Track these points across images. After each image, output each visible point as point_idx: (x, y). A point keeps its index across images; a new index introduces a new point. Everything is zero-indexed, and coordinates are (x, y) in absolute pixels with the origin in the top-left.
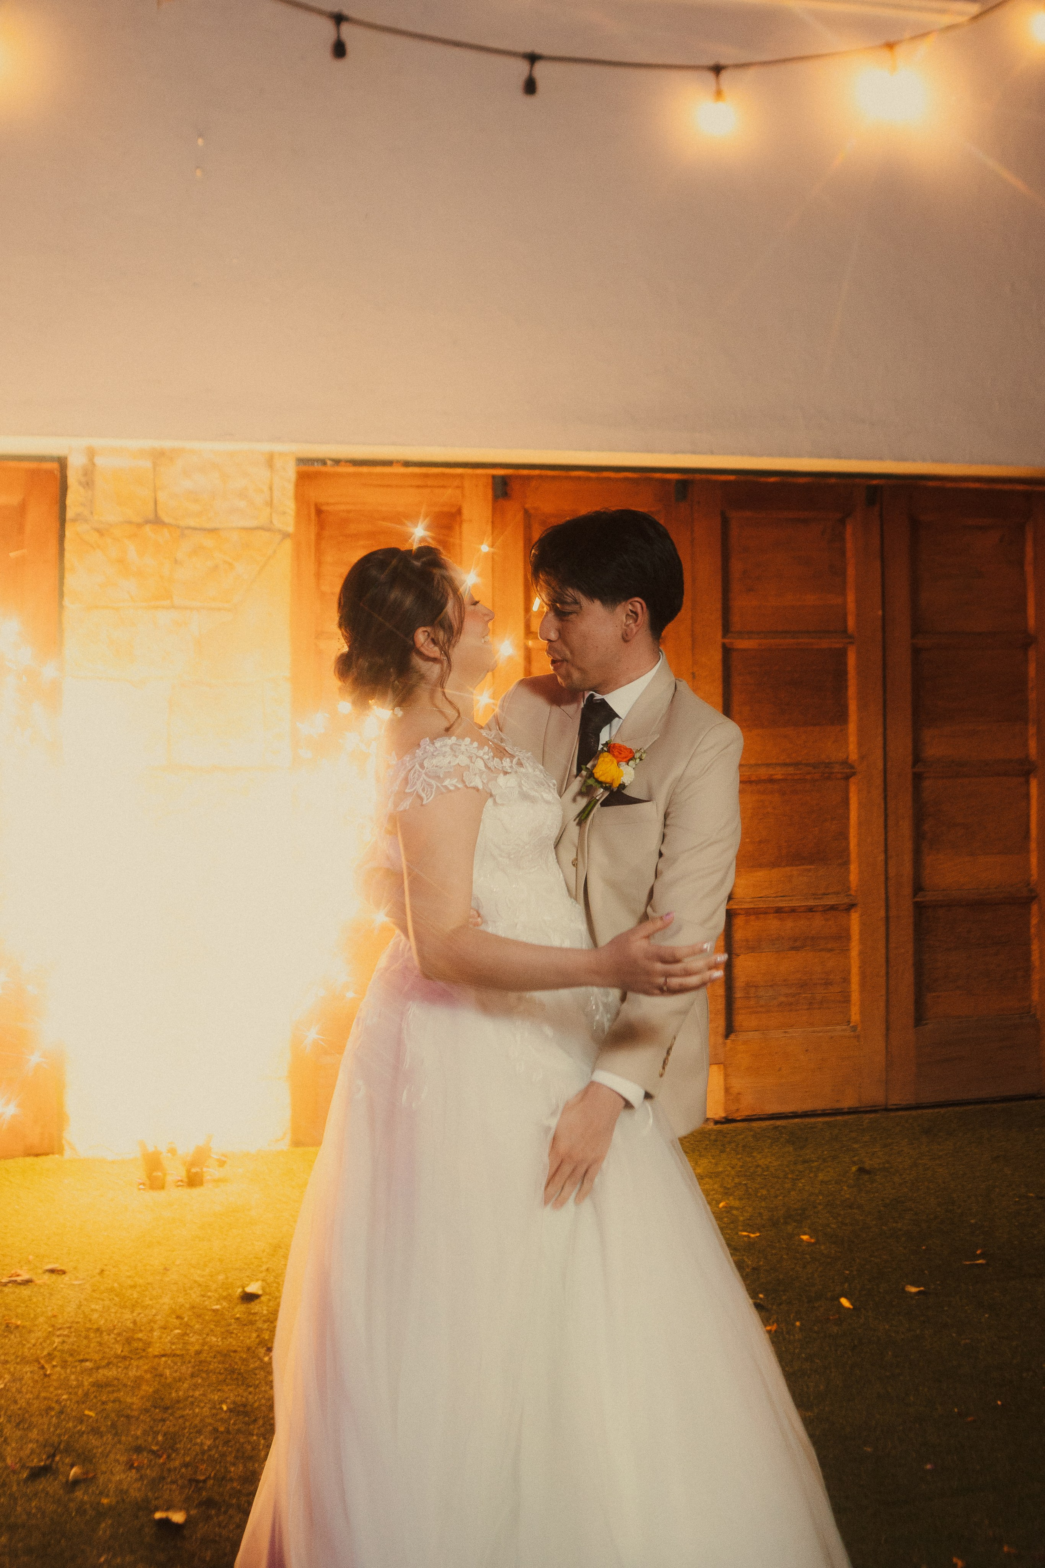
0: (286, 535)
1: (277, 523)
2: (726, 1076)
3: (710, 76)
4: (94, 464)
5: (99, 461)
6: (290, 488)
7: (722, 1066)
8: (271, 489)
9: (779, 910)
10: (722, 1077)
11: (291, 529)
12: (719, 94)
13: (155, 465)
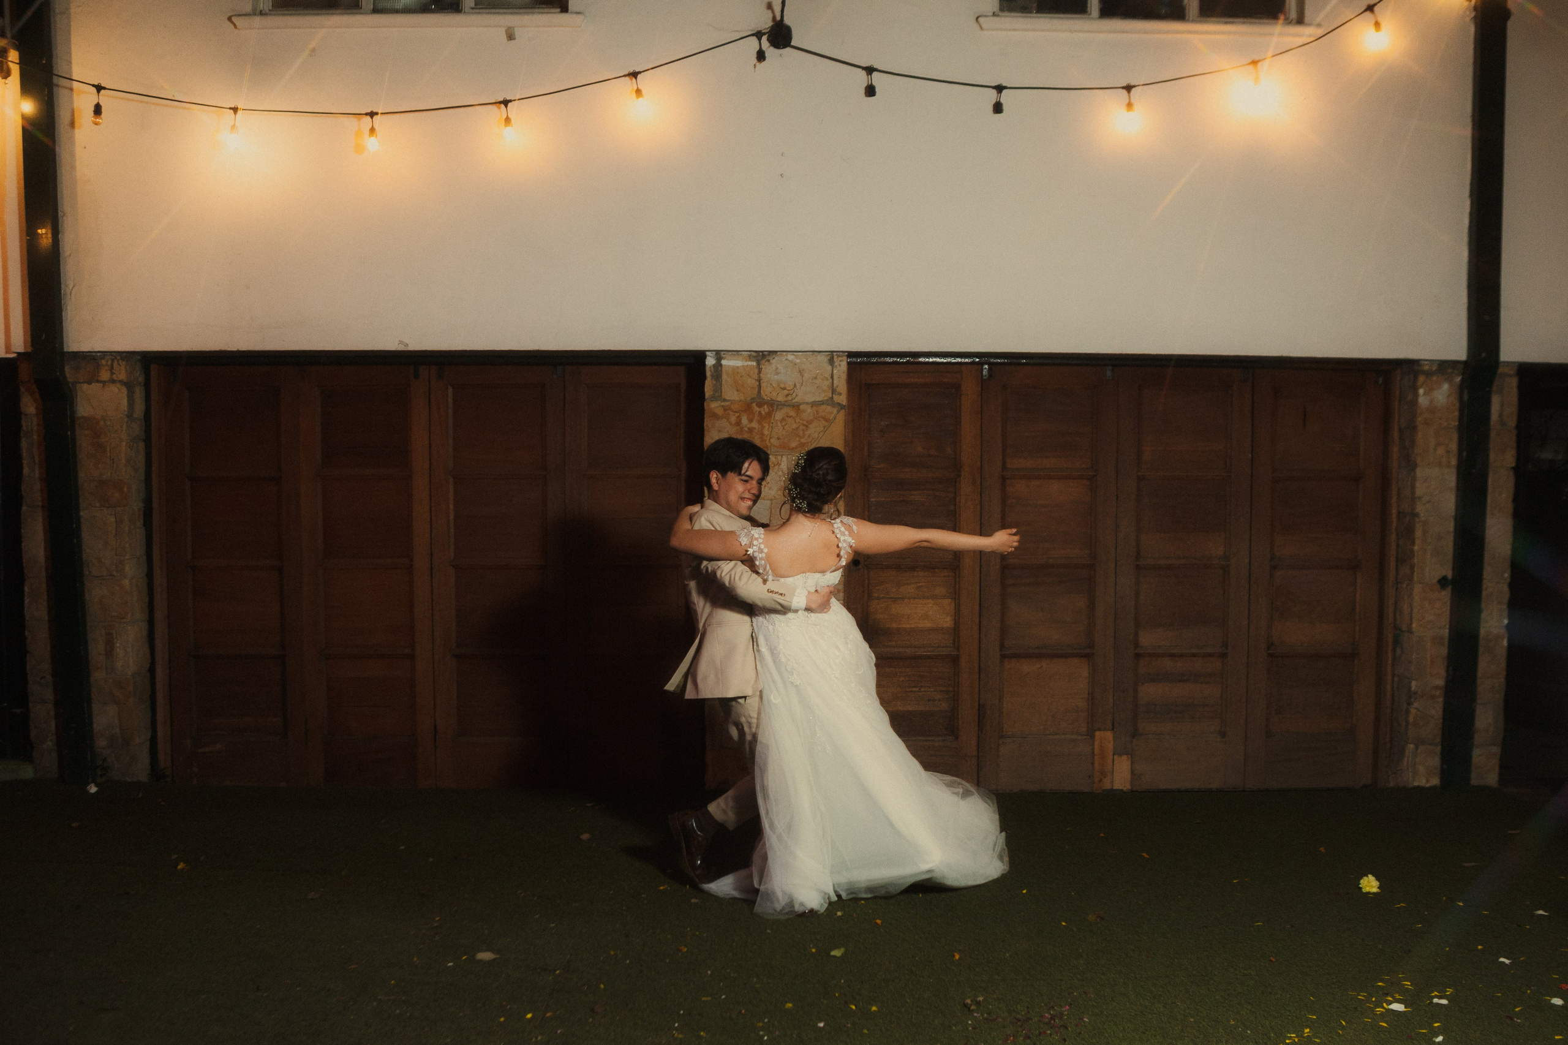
0: (841, 406)
1: (836, 398)
2: (1132, 763)
3: (1124, 92)
4: (721, 365)
5: (724, 362)
6: (844, 376)
7: (1130, 756)
8: (832, 377)
9: (1172, 655)
10: (1130, 762)
11: (844, 403)
12: (1130, 106)
13: (758, 364)
